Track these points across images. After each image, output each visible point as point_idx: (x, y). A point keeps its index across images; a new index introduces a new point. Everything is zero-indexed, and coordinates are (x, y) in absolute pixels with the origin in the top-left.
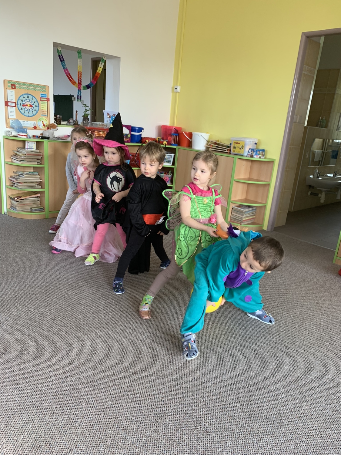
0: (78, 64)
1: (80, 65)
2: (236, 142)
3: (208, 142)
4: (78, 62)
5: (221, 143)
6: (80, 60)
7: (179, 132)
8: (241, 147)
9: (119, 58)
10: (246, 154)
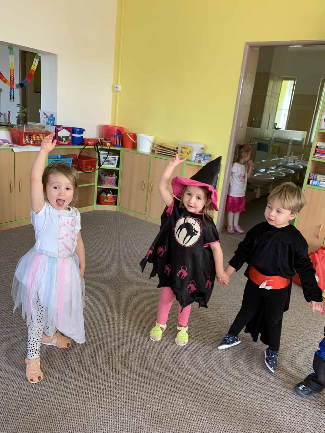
0: (10, 60)
1: (12, 62)
2: (183, 147)
3: (153, 144)
4: (10, 58)
5: (167, 146)
6: (12, 56)
7: (122, 133)
8: (188, 152)
9: (55, 55)
10: (193, 159)
